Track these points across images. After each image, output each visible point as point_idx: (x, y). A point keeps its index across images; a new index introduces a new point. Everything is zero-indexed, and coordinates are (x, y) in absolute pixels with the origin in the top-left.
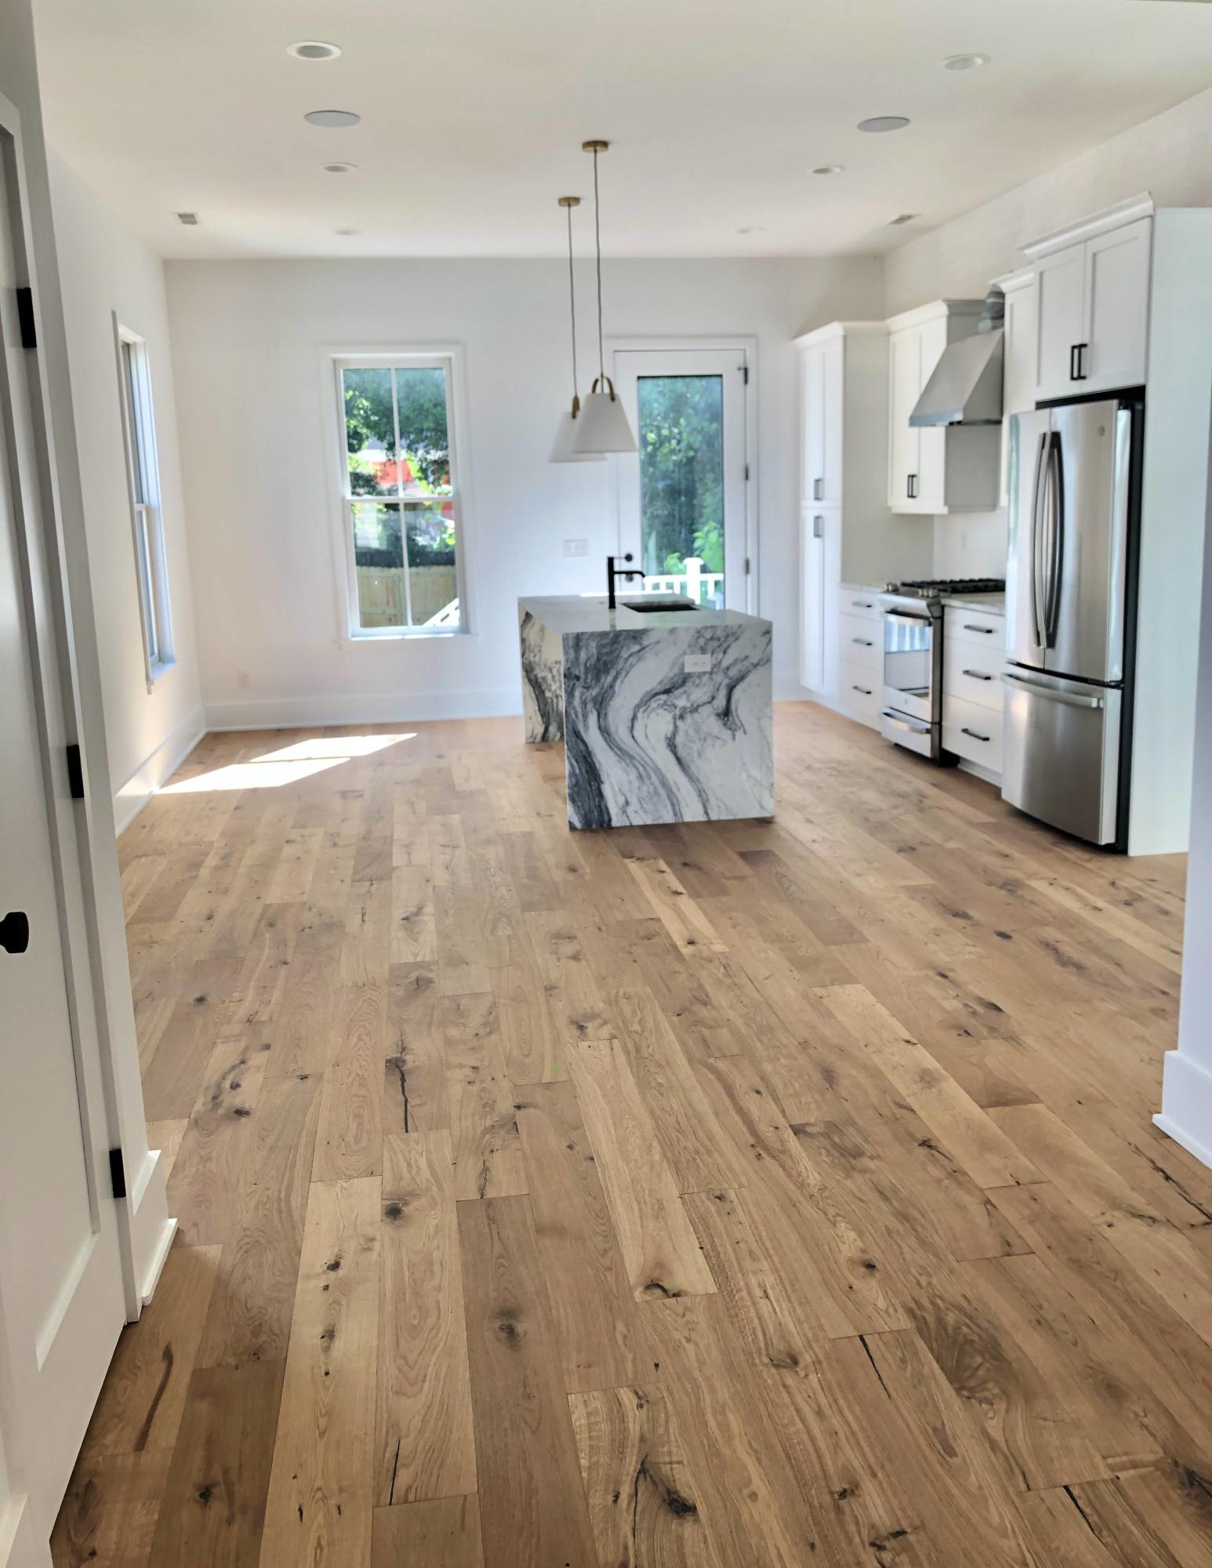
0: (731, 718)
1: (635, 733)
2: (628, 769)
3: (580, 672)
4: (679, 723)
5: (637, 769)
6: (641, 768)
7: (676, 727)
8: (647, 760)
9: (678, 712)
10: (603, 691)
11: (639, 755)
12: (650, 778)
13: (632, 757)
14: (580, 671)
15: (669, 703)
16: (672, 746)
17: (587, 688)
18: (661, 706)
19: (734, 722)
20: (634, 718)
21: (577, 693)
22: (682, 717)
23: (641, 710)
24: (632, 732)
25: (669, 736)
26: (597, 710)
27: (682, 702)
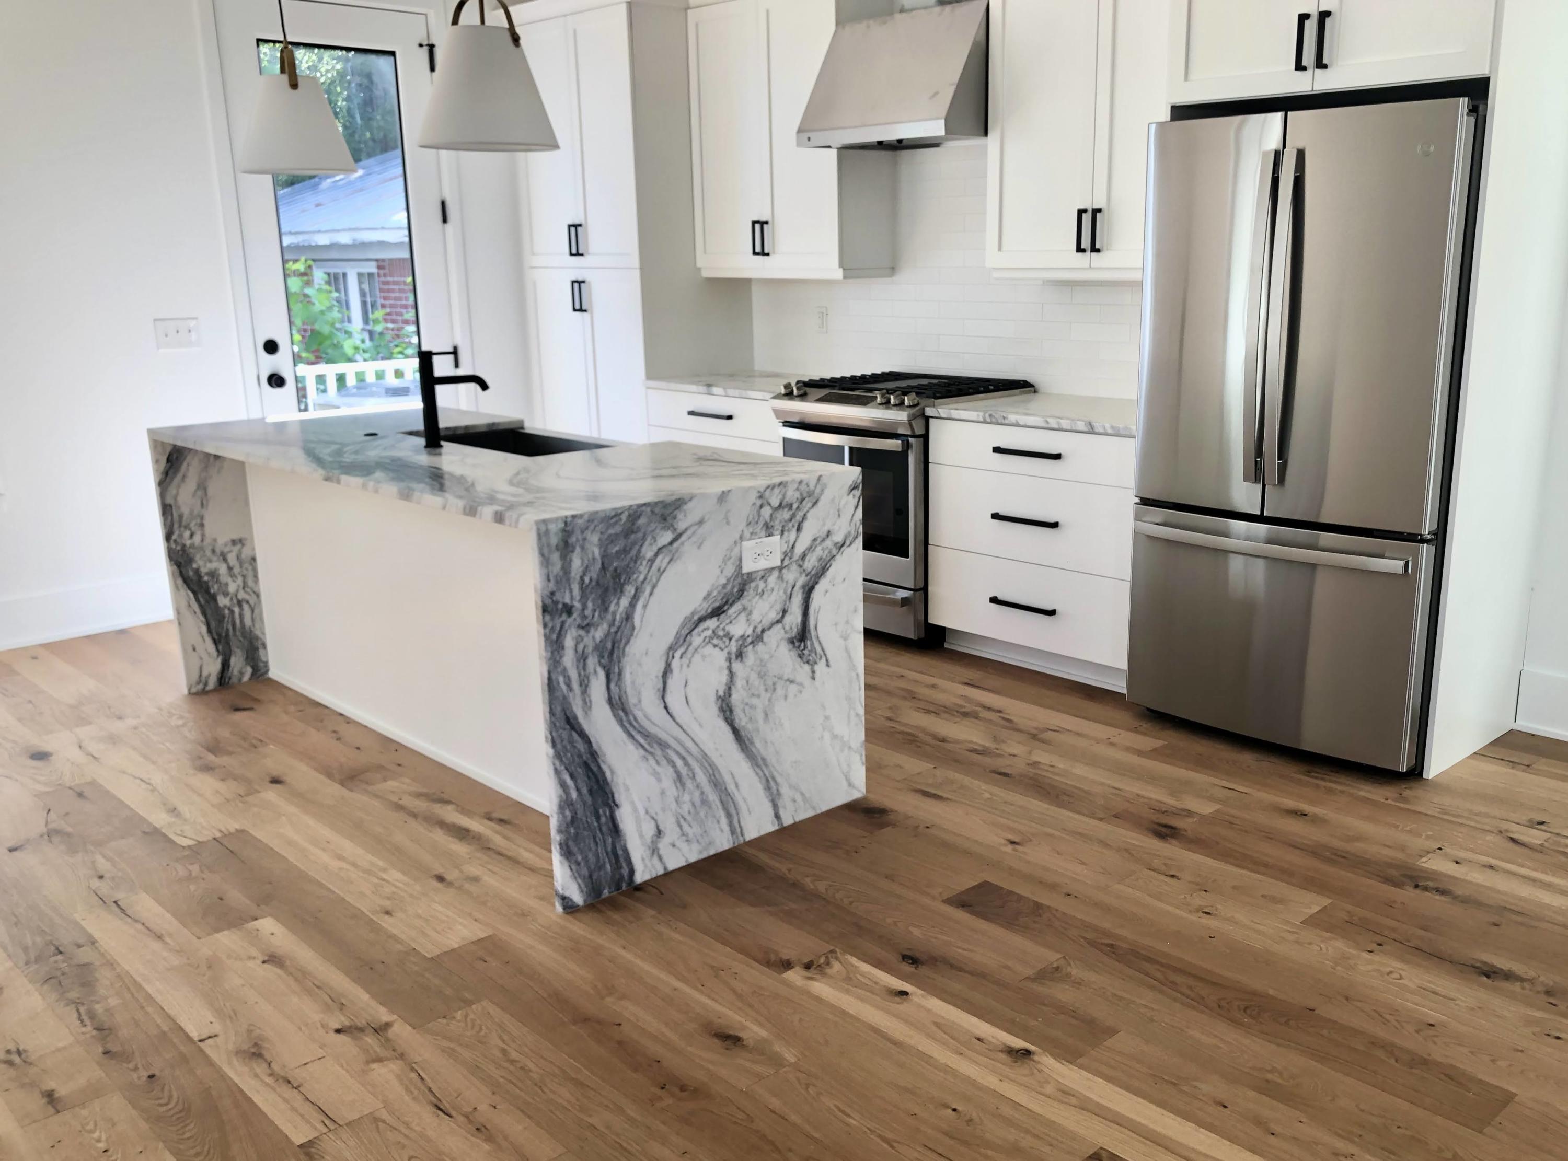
0: (808, 643)
1: (669, 699)
2: (658, 769)
3: (572, 598)
4: (737, 666)
5: (674, 765)
6: (679, 763)
7: (731, 674)
8: (690, 744)
9: (733, 647)
10: (613, 630)
11: (676, 739)
12: (693, 777)
13: (663, 745)
14: (571, 595)
15: (721, 633)
16: (726, 710)
17: (586, 627)
18: (708, 641)
19: (813, 650)
20: (667, 671)
21: (569, 642)
22: (740, 655)
23: (678, 654)
24: (663, 697)
25: (721, 693)
26: (604, 667)
27: (739, 628)
